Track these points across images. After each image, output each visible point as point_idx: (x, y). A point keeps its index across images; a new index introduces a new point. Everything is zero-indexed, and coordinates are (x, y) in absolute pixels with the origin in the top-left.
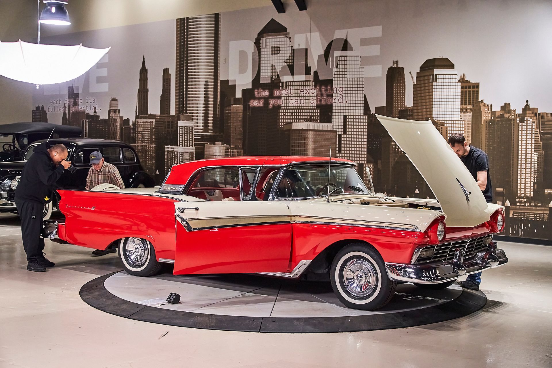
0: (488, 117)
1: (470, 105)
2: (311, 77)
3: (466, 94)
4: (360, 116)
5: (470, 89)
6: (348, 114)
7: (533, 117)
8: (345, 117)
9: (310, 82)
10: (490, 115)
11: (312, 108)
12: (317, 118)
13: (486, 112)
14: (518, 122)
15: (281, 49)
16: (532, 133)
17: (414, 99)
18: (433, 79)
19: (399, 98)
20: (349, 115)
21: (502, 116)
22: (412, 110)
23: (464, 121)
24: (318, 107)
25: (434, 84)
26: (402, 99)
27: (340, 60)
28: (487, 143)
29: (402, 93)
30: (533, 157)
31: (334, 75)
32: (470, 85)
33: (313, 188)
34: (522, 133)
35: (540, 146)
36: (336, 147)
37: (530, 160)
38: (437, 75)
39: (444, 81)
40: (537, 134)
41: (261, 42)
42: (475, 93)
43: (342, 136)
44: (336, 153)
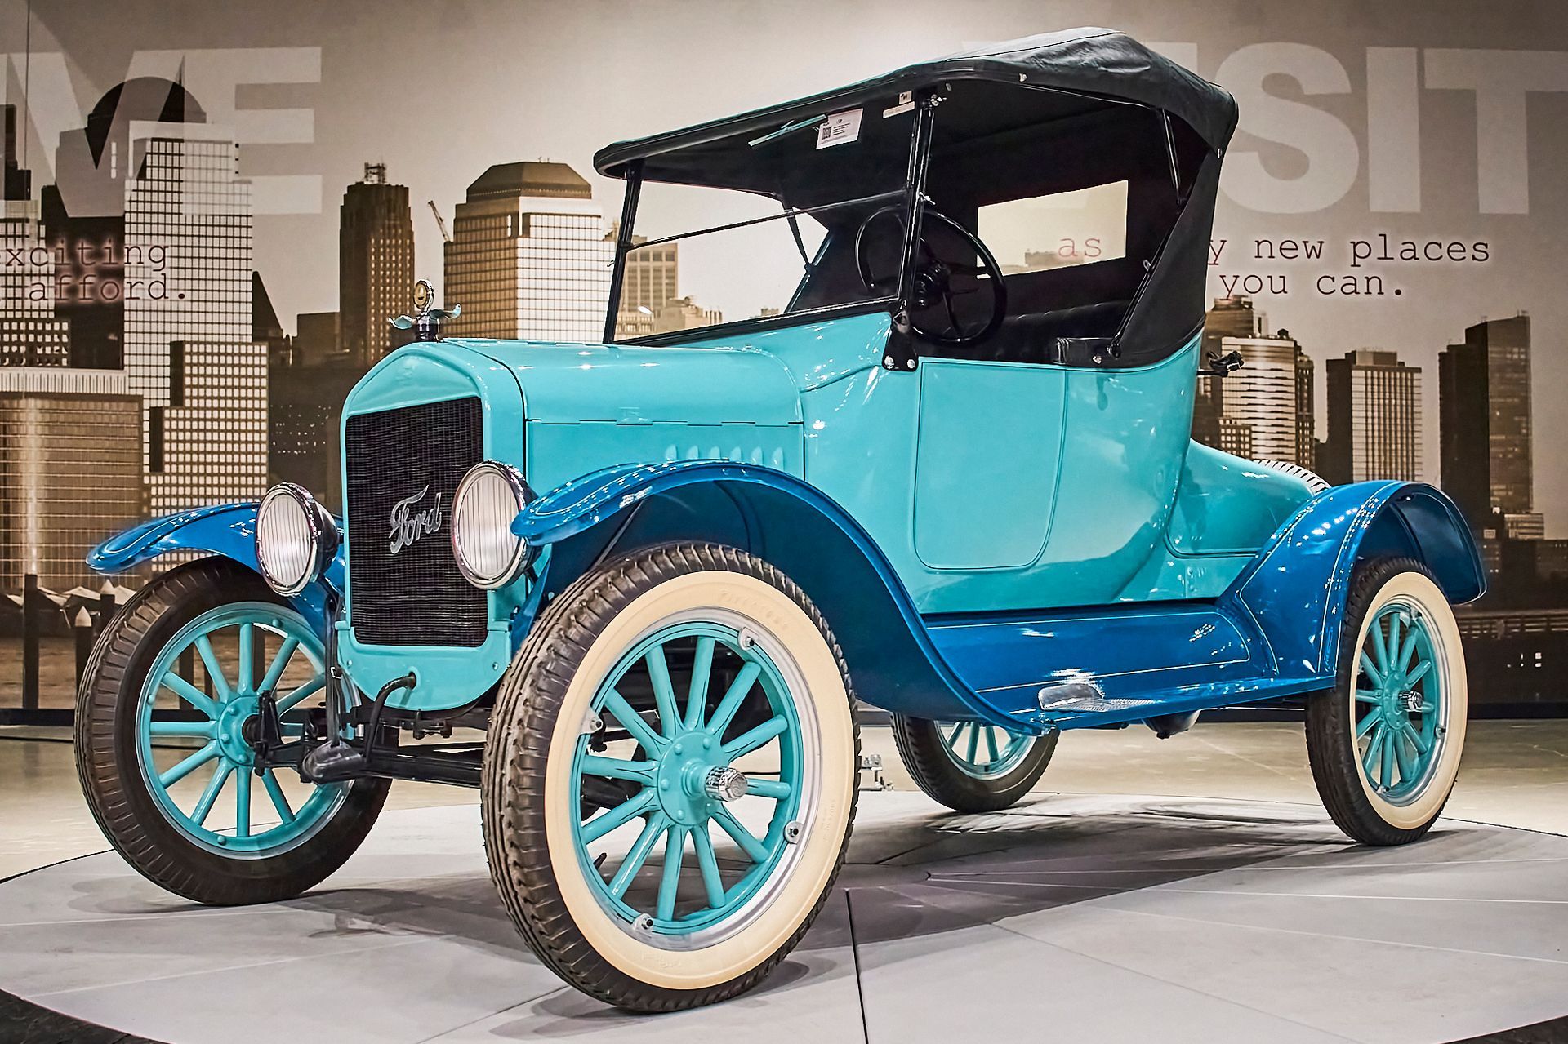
2: (33, 208)
3: (633, 278)
4: (240, 344)
5: (645, 264)
6: (188, 338)
8: (177, 349)
9: (27, 225)
11: (35, 315)
12: (60, 351)
17: (449, 290)
18: (515, 227)
19: (390, 284)
20: (191, 343)
24: (61, 312)
25: (520, 244)
26: (403, 289)
27: (152, 154)
29: (404, 269)
31: (127, 204)
32: (646, 250)
33: (48, 596)
36: (141, 455)
38: (531, 214)
39: (558, 233)
42: (664, 274)
43: (167, 413)
44: (141, 474)
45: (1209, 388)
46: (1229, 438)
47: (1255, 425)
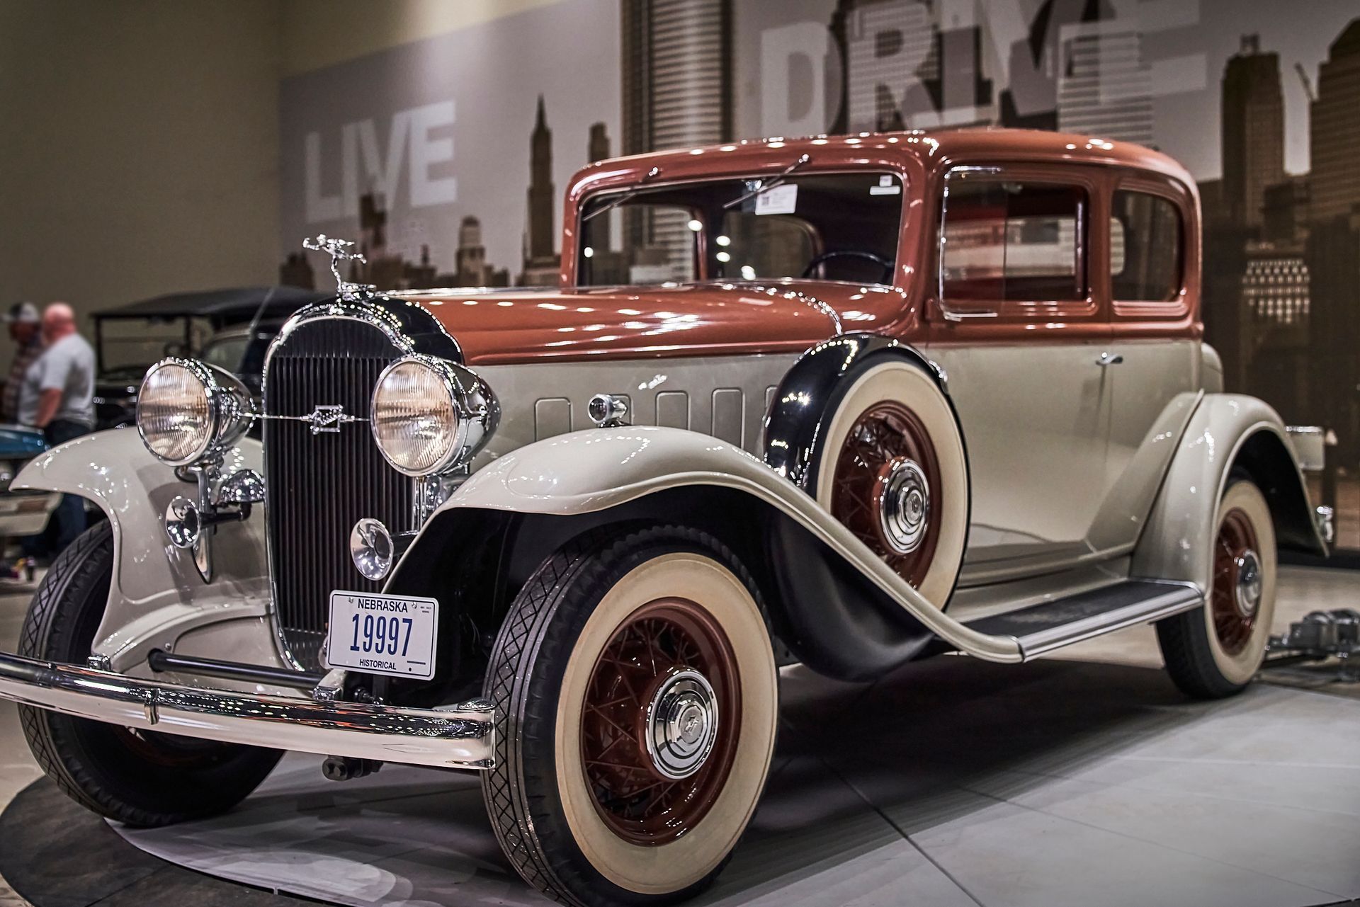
2: (994, 112)
15: (906, 37)
17: (1314, 149)
19: (1262, 149)
22: (1306, 185)
26: (1275, 152)
27: (1076, 52)
29: (1274, 133)
31: (1059, 99)
41: (848, 21)
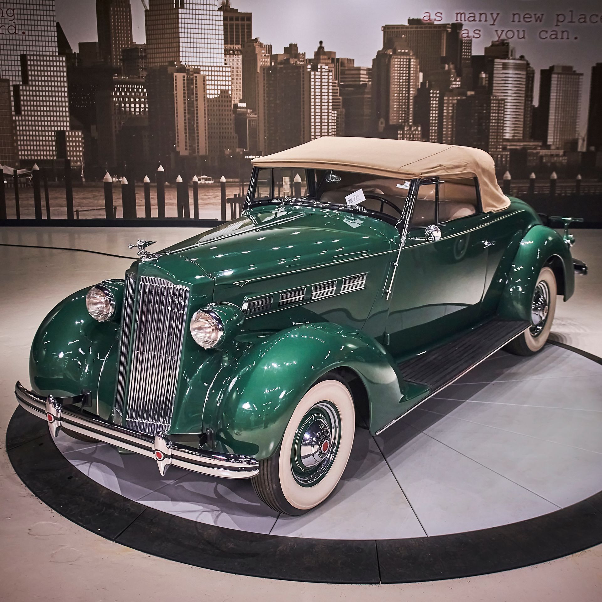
0: (266, 62)
1: (239, 44)
3: (232, 29)
4: (53, 56)
5: (237, 22)
6: (28, 53)
7: (330, 63)
8: (24, 58)
10: (269, 60)
13: (263, 55)
14: (309, 70)
16: (328, 86)
18: (177, 3)
19: (121, 30)
20: (30, 55)
21: (287, 61)
22: (145, 50)
23: (230, 67)
25: (180, 12)
26: (127, 32)
28: (266, 99)
29: (126, 22)
30: (330, 117)
32: (237, 15)
34: (315, 85)
35: (339, 102)
36: (11, 106)
37: (326, 121)
40: (335, 86)
42: (246, 27)
43: (21, 88)
44: (12, 116)
45: (487, 82)
46: (494, 105)
47: (507, 99)
